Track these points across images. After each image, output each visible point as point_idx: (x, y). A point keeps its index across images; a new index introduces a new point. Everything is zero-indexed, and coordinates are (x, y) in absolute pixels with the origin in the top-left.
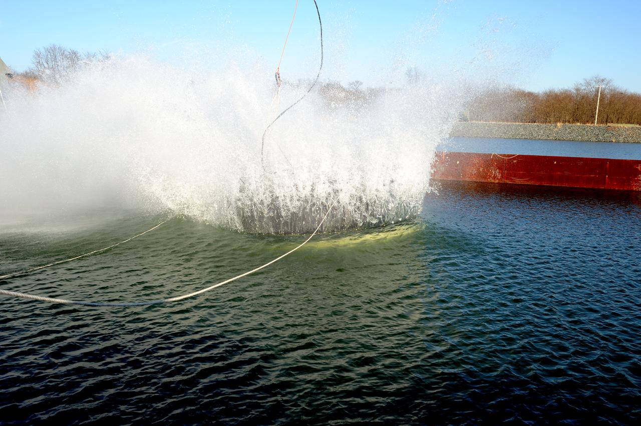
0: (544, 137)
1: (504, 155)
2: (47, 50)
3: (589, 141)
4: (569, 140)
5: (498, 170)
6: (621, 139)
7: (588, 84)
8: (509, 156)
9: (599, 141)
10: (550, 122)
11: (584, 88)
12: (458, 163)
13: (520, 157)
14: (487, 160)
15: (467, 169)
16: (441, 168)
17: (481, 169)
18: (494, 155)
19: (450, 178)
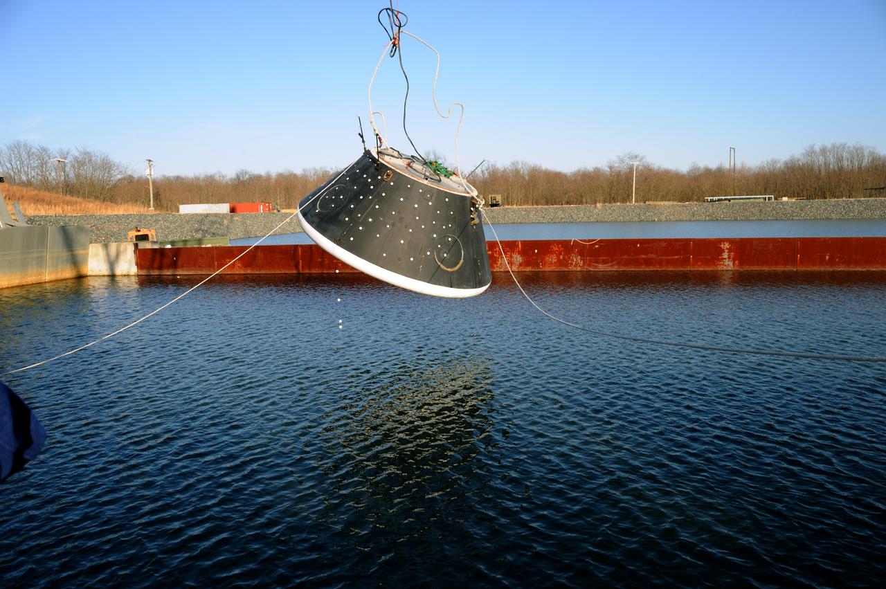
0: (585, 219)
1: (585, 241)
3: (631, 221)
4: (611, 222)
5: (579, 257)
6: (663, 217)
7: (622, 161)
8: (589, 241)
9: (641, 221)
11: (617, 165)
12: (536, 251)
13: (601, 241)
14: (567, 247)
15: (547, 258)
16: (518, 258)
17: (561, 257)
18: (574, 241)
19: (529, 269)
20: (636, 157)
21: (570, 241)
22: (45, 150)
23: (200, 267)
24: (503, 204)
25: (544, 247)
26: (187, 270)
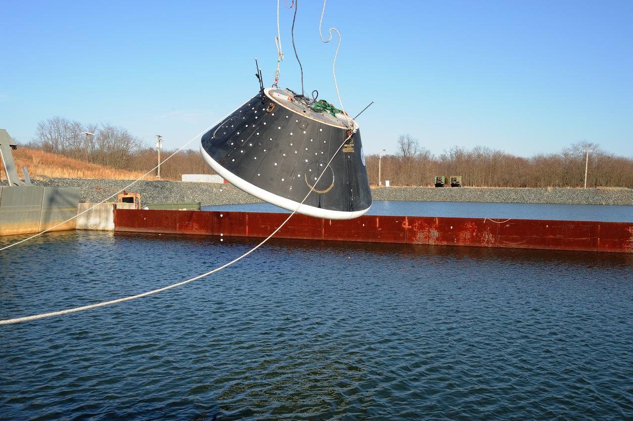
0: (535, 201)
1: (496, 220)
2: (51, 122)
4: (560, 204)
5: (491, 235)
6: (611, 202)
7: (576, 149)
8: (501, 220)
10: (540, 186)
11: (572, 152)
12: (452, 227)
13: (511, 221)
14: (480, 225)
15: (461, 235)
16: (435, 233)
17: (474, 234)
18: (487, 220)
19: (445, 243)
20: (590, 145)
21: (483, 220)
22: (77, 125)
23: (165, 227)
24: (464, 185)
25: (459, 224)
26: (155, 229)
